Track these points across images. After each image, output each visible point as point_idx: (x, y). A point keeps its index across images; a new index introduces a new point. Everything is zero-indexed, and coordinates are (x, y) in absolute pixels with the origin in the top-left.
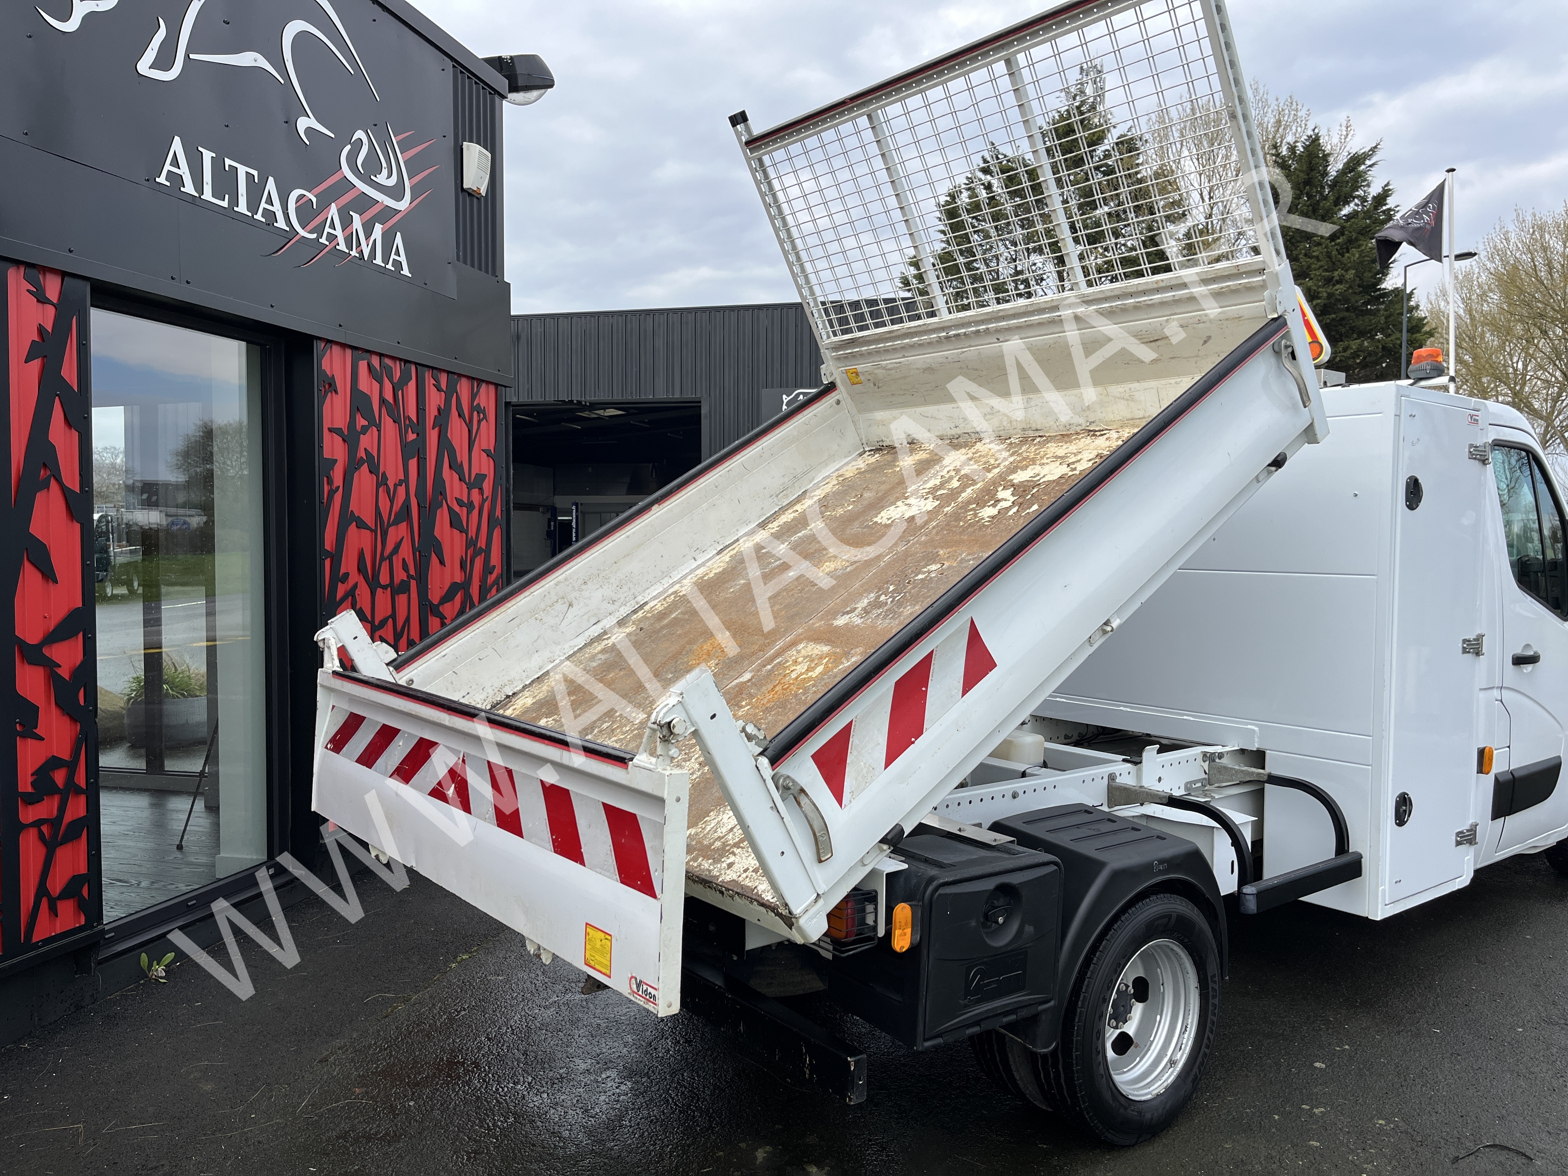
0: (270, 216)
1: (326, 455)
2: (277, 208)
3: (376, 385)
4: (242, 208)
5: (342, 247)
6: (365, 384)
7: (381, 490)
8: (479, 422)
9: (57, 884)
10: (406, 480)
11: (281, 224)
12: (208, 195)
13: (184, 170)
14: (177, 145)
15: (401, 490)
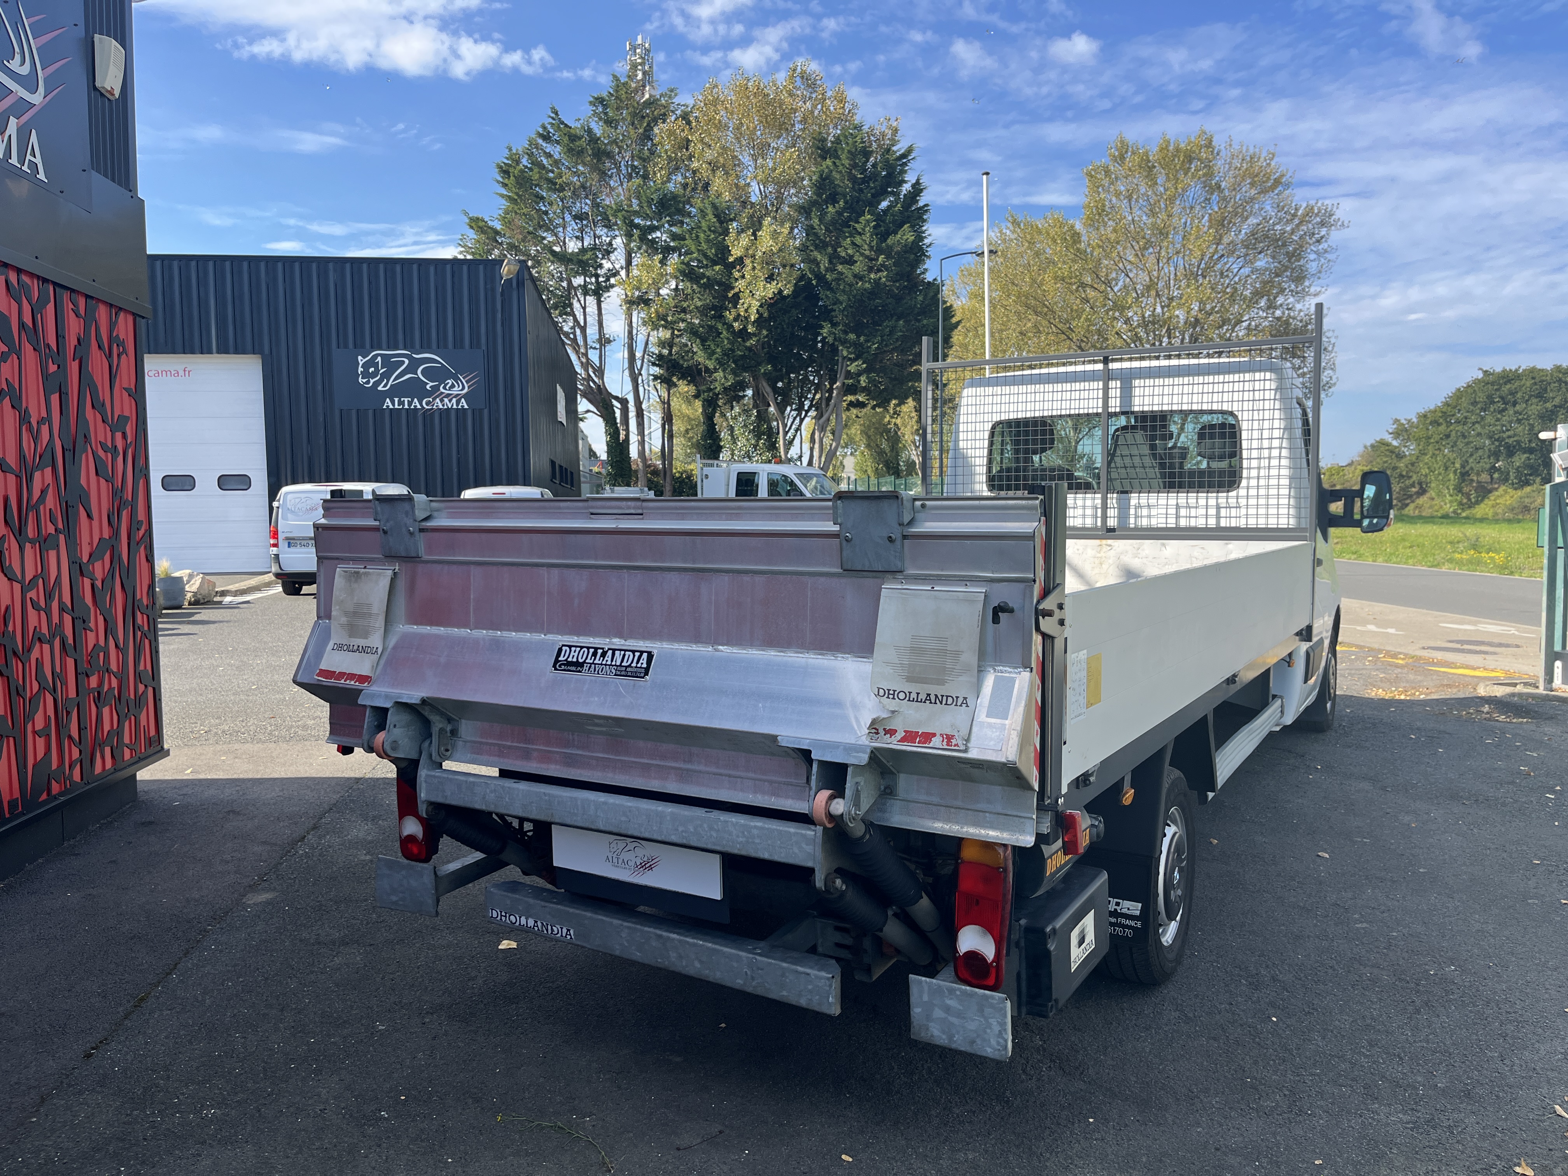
3: (14, 305)
6: (3, 302)
7: (24, 428)
8: (119, 355)
10: (48, 420)
15: (45, 429)
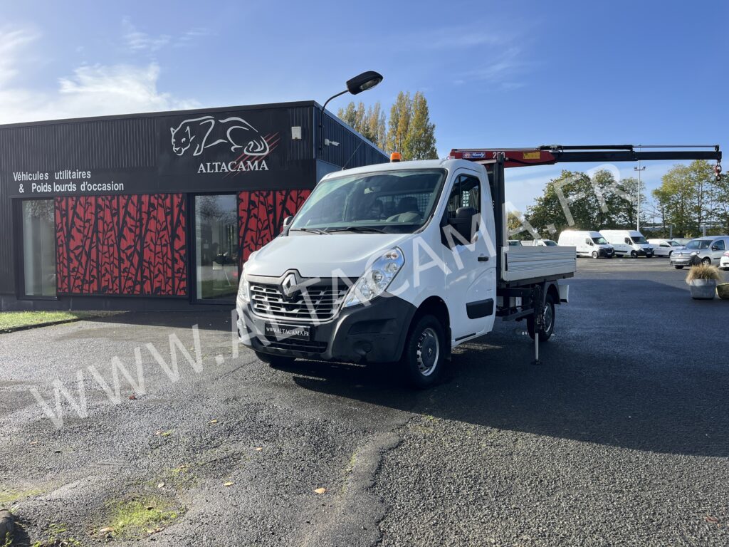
0: (224, 170)
1: (240, 216)
2: (225, 168)
3: (257, 198)
4: (217, 171)
5: (244, 169)
6: (253, 197)
8: (301, 201)
9: (181, 287)
10: (268, 219)
11: (226, 170)
12: (209, 171)
13: (203, 169)
14: (202, 165)
